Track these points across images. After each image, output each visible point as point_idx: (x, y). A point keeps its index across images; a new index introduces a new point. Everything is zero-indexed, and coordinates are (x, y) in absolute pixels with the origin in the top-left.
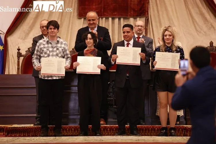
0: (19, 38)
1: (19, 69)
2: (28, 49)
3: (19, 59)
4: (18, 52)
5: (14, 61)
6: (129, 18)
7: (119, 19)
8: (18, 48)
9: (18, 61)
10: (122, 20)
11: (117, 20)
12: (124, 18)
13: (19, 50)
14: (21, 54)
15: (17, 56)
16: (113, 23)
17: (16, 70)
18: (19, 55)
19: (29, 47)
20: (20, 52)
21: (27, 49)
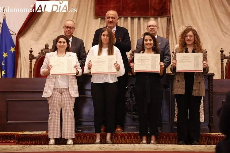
0: (32, 39)
1: (32, 72)
2: (42, 51)
3: (31, 62)
4: (30, 54)
5: (26, 64)
6: (149, 18)
7: (139, 19)
8: (30, 50)
9: (30, 64)
10: (142, 19)
11: (136, 20)
12: (144, 18)
13: (31, 51)
14: (34, 56)
15: (30, 58)
16: (132, 23)
17: (28, 73)
18: (32, 57)
19: (42, 49)
20: (32, 54)
21: (40, 51)
